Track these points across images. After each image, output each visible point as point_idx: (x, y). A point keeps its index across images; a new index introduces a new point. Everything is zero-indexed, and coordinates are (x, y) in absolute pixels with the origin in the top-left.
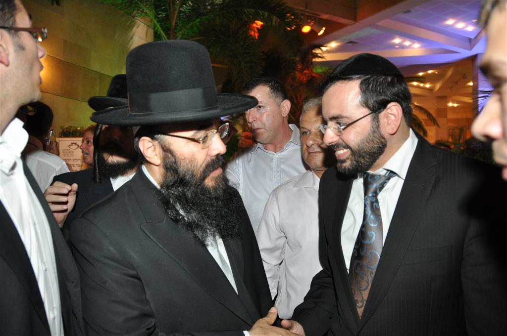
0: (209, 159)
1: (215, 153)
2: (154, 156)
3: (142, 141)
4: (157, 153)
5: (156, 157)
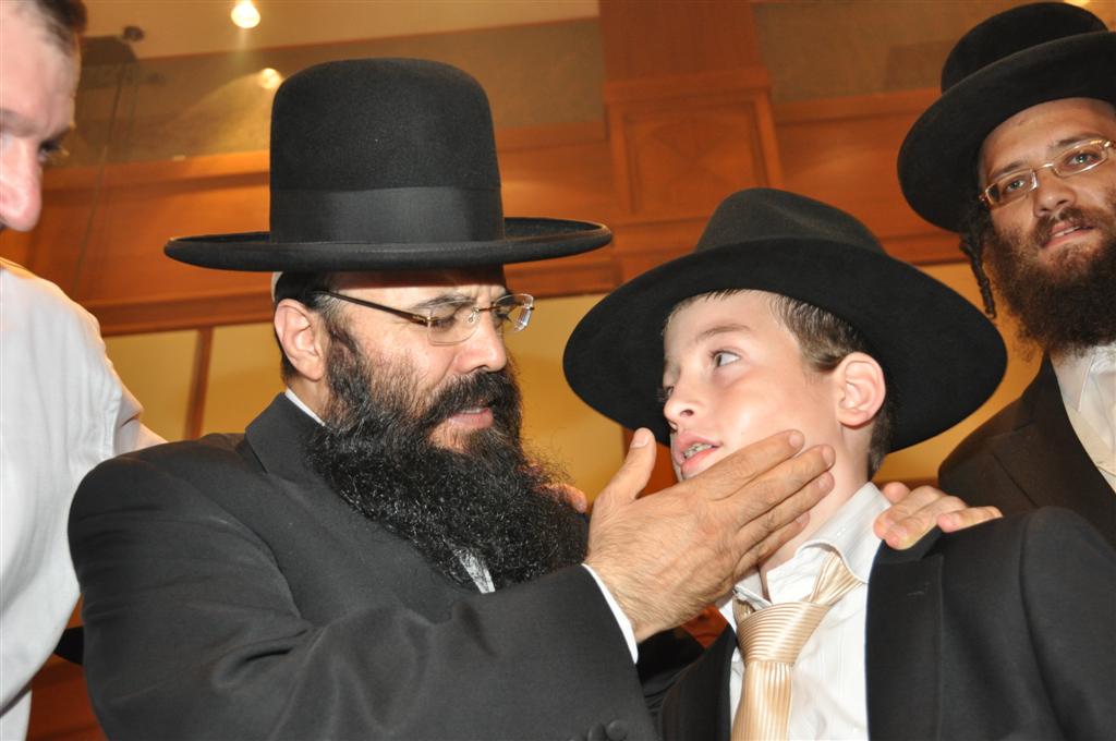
0: (452, 378)
1: (474, 362)
2: (310, 353)
3: (284, 310)
4: (319, 347)
5: (315, 359)
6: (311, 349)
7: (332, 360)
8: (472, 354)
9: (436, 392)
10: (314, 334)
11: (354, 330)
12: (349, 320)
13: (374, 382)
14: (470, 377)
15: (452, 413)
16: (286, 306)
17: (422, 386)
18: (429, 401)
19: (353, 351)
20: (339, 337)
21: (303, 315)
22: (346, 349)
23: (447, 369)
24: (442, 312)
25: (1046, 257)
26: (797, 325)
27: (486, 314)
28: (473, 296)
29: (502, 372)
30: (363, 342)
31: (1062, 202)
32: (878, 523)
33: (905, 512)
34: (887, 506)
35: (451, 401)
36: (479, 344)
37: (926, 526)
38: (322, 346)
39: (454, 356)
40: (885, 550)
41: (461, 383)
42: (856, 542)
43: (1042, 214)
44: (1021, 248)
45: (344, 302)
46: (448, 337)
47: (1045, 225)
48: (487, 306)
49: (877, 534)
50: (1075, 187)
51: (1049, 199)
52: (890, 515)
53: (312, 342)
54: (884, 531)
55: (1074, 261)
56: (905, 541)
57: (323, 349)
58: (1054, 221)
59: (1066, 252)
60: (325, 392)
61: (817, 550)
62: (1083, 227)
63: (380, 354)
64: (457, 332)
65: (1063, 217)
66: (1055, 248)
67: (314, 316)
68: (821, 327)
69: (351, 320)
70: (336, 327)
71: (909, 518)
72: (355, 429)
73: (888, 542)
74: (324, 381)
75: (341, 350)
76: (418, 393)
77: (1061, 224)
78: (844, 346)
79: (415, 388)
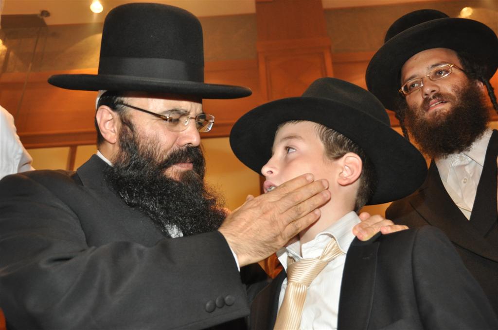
6: (112, 129)
7: (122, 134)
8: (185, 137)
9: (169, 153)
10: (114, 123)
11: (133, 121)
12: (131, 116)
13: (140, 145)
14: (184, 148)
15: (175, 163)
16: (103, 108)
17: (162, 149)
18: (165, 157)
19: (132, 130)
20: (126, 123)
21: (110, 113)
22: (128, 129)
23: (173, 144)
24: (174, 116)
25: (427, 116)
26: (324, 138)
27: (193, 120)
28: (188, 111)
29: (198, 147)
30: (138, 126)
31: (433, 91)
32: (355, 228)
33: (368, 225)
34: (360, 222)
35: (175, 158)
36: (189, 134)
37: (375, 231)
38: (118, 127)
39: (177, 138)
40: (356, 240)
41: (180, 150)
42: (343, 235)
43: (425, 97)
44: (417, 112)
45: (130, 108)
46: (176, 128)
47: (427, 101)
48: (194, 117)
49: (354, 233)
50: (439, 85)
51: (428, 90)
52: (360, 225)
53: (113, 126)
54: (357, 232)
55: (439, 116)
56: (366, 237)
57: (118, 130)
58: (430, 99)
59: (436, 113)
60: (117, 149)
61: (326, 236)
62: (443, 102)
63: (144, 133)
64: (179, 127)
65: (434, 97)
66: (431, 111)
67: (115, 114)
68: (336, 141)
69: (132, 116)
70: (125, 119)
71: (369, 227)
72: (129, 166)
73: (359, 237)
74: (117, 144)
75: (127, 130)
76: (161, 152)
77: (433, 101)
78: (345, 149)
79: (159, 150)
